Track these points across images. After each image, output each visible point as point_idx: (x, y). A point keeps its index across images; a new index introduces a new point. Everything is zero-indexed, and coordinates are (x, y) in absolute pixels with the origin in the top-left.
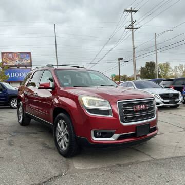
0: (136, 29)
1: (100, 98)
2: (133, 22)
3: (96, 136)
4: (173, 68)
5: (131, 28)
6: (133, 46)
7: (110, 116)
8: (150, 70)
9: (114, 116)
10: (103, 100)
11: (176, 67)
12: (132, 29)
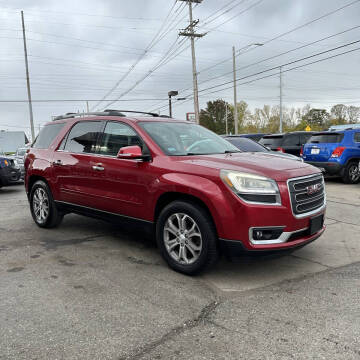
0: (200, 36)
1: (256, 174)
2: (193, 24)
3: (256, 238)
4: (253, 113)
5: (190, 33)
6: (194, 70)
7: (277, 204)
8: (217, 116)
9: (283, 204)
10: (265, 179)
11: (258, 111)
12: (192, 35)
